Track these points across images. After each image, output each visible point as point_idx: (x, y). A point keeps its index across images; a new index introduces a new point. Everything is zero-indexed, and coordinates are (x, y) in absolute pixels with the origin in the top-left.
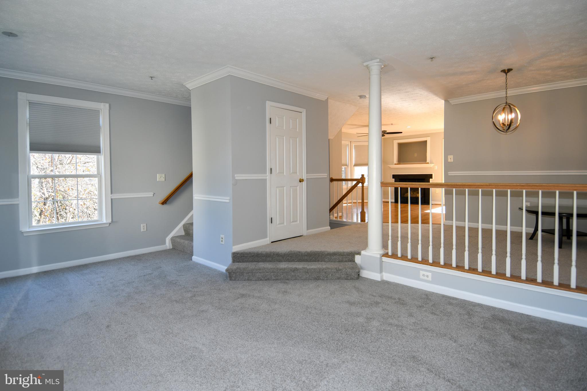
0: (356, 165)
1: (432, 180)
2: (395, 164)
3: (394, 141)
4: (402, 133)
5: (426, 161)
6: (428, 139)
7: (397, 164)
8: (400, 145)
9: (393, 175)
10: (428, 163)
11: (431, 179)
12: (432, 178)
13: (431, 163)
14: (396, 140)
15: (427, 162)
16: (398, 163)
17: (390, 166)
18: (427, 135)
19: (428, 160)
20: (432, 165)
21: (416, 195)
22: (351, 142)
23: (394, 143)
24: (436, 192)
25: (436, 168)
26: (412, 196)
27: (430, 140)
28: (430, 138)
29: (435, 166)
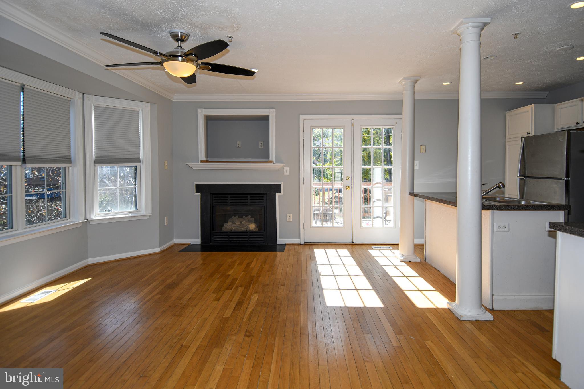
0: (100, 161)
1: (279, 196)
2: (202, 161)
3: (199, 110)
5: (268, 157)
6: (272, 113)
7: (207, 161)
10: (272, 162)
11: (277, 194)
12: (280, 192)
13: (279, 161)
14: (203, 109)
15: (270, 159)
16: (208, 159)
17: (190, 164)
18: (269, 105)
19: (272, 156)
20: (279, 166)
21: (248, 226)
22: (85, 95)
23: (198, 115)
24: (288, 220)
25: (287, 171)
26: (238, 229)
27: (276, 115)
28: (275, 110)
29: (285, 168)
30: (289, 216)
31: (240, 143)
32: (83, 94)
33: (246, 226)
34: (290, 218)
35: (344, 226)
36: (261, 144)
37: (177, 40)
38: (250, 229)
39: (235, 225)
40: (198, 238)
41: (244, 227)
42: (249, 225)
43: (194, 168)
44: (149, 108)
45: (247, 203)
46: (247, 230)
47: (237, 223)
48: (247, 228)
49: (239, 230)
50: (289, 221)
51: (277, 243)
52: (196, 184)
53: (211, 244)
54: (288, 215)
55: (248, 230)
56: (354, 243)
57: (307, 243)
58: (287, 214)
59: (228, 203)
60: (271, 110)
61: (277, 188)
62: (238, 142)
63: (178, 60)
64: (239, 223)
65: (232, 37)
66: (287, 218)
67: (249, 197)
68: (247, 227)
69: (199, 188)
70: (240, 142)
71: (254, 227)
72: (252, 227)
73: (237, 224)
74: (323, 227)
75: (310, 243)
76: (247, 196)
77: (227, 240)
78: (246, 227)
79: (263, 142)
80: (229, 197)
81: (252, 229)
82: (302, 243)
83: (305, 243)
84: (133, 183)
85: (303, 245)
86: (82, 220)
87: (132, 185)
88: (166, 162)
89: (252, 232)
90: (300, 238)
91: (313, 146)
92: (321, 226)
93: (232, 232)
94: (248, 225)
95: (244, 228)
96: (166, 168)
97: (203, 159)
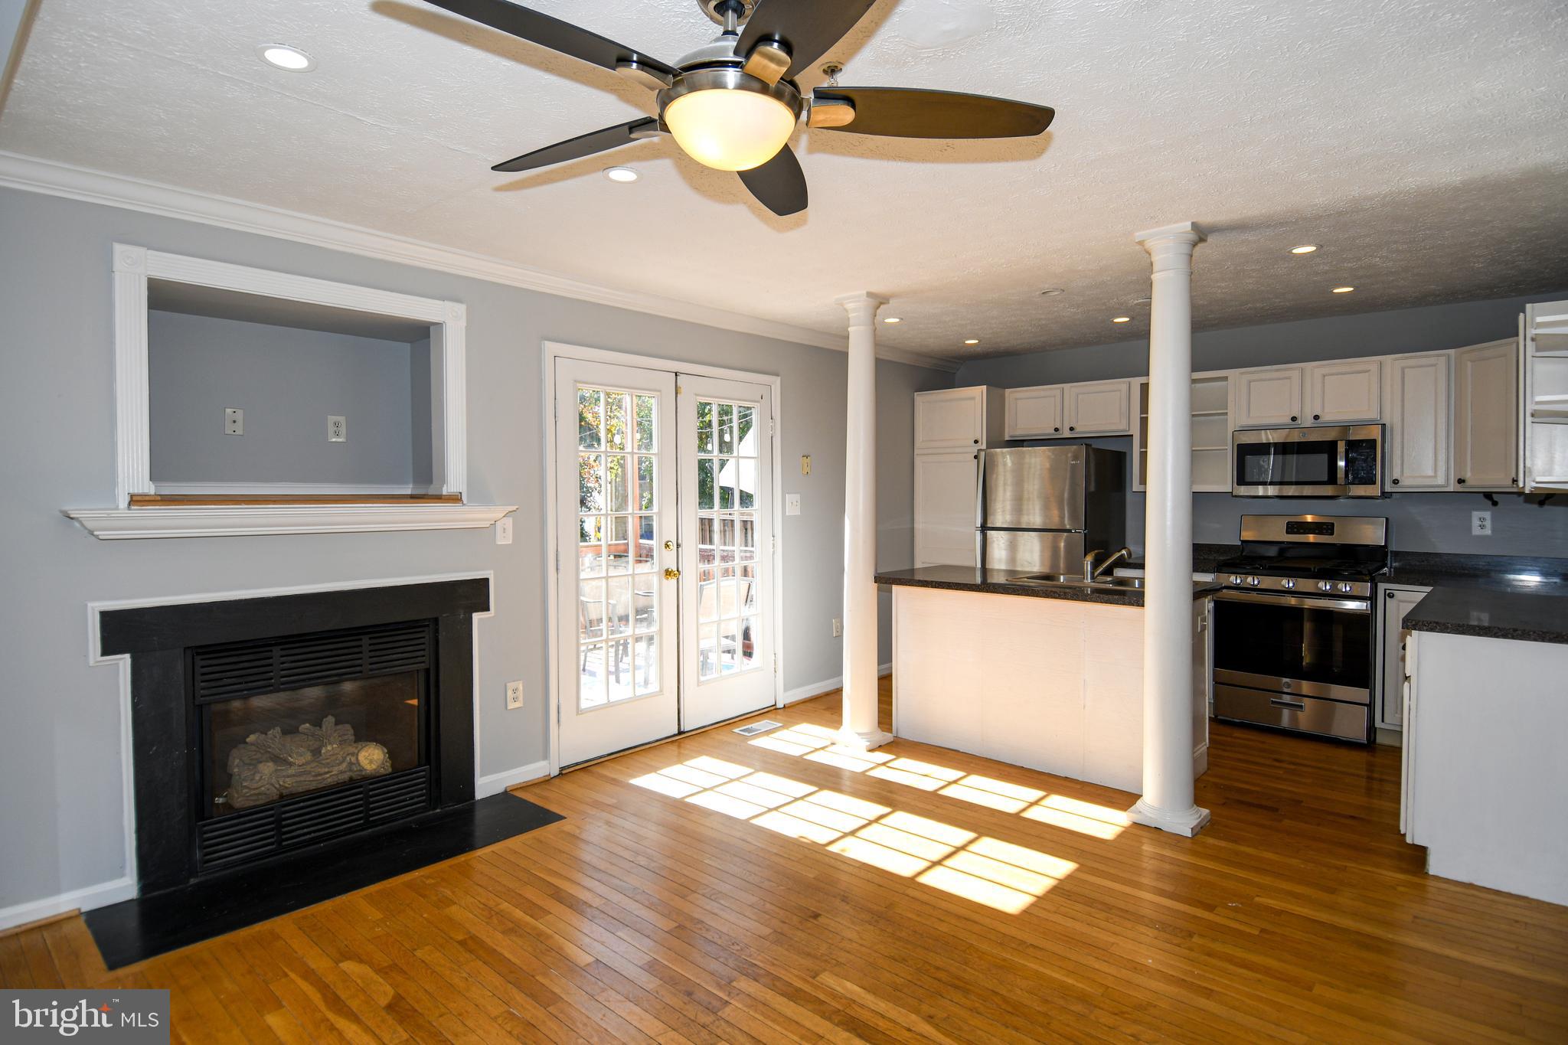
1: (480, 620)
2: (137, 501)
3: (119, 252)
5: (436, 479)
6: (451, 319)
7: (158, 499)
9: (105, 615)
10: (456, 499)
11: (476, 617)
12: (486, 608)
14: (143, 252)
15: (444, 490)
18: (438, 285)
19: (457, 476)
21: (353, 759)
24: (511, 705)
25: (506, 531)
26: (309, 783)
30: (515, 691)
31: (240, 415)
33: (341, 763)
34: (517, 694)
35: (661, 690)
36: (336, 424)
38: (363, 769)
39: (292, 771)
41: (337, 770)
43: (102, 534)
45: (361, 665)
46: (349, 778)
47: (300, 757)
48: (350, 770)
50: (514, 705)
51: (474, 797)
52: (102, 613)
53: (193, 881)
54: (511, 686)
55: (354, 775)
56: (684, 733)
57: (570, 767)
58: (508, 684)
59: (272, 681)
60: (451, 308)
61: (475, 592)
62: (229, 411)
64: (309, 756)
66: (508, 699)
67: (365, 640)
68: (351, 763)
70: (240, 413)
71: (381, 756)
72: (371, 762)
73: (301, 760)
74: (608, 705)
76: (361, 640)
77: (271, 844)
78: (344, 765)
79: (342, 419)
80: (277, 652)
81: (374, 767)
82: (555, 772)
83: (563, 768)
85: (560, 778)
89: (375, 780)
90: (546, 757)
93: (287, 799)
94: (353, 754)
95: (334, 773)
97: (146, 491)
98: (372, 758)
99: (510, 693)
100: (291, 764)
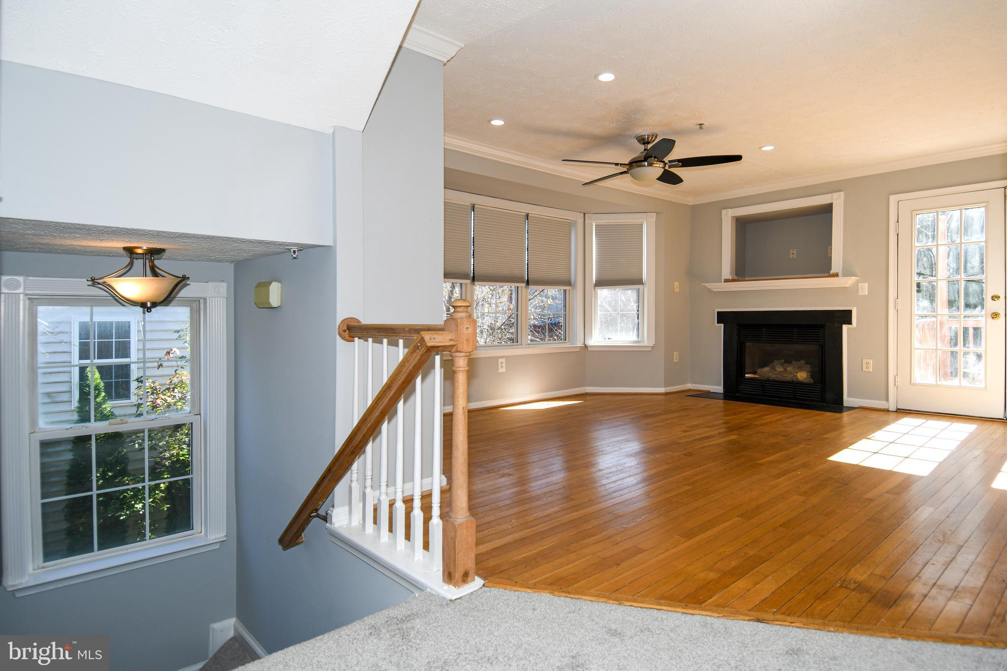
0: (600, 283)
1: (848, 329)
2: (726, 281)
3: (724, 212)
4: (738, 158)
6: (838, 201)
7: (733, 280)
8: (743, 225)
9: (718, 313)
10: (836, 275)
11: (845, 327)
12: (850, 323)
13: (847, 273)
14: (731, 210)
15: (832, 272)
16: (736, 278)
17: (710, 285)
19: (837, 265)
20: (850, 281)
21: (795, 374)
22: (586, 215)
23: (722, 218)
24: (865, 369)
25: (864, 289)
26: (781, 378)
27: (844, 201)
28: (842, 193)
29: (860, 284)
30: (867, 363)
32: (585, 214)
33: (791, 374)
34: (869, 365)
37: (644, 143)
38: (797, 379)
39: (776, 373)
40: (719, 385)
41: (790, 376)
42: (797, 373)
43: (714, 290)
44: (654, 219)
45: (792, 340)
46: (792, 380)
47: (779, 369)
48: (794, 378)
49: (781, 380)
50: (867, 370)
51: (843, 405)
52: (718, 312)
53: (737, 394)
55: (795, 380)
57: (903, 410)
58: (864, 360)
59: (763, 339)
60: (835, 195)
61: (845, 317)
62: (791, 251)
63: (645, 166)
64: (782, 370)
65: (704, 124)
66: (864, 367)
67: (795, 330)
68: (794, 376)
69: (722, 317)
70: (795, 250)
71: (806, 376)
72: (801, 377)
74: (937, 386)
75: (910, 410)
76: (793, 329)
77: (761, 392)
80: (765, 330)
82: (892, 408)
83: (899, 409)
84: (635, 309)
85: (895, 413)
86: (580, 344)
87: (634, 311)
88: (678, 283)
89: (801, 384)
90: (887, 400)
91: (917, 244)
92: (935, 383)
93: (770, 381)
95: (788, 377)
96: (677, 290)
97: (728, 278)
98: (802, 376)
99: (864, 365)
100: (776, 371)
